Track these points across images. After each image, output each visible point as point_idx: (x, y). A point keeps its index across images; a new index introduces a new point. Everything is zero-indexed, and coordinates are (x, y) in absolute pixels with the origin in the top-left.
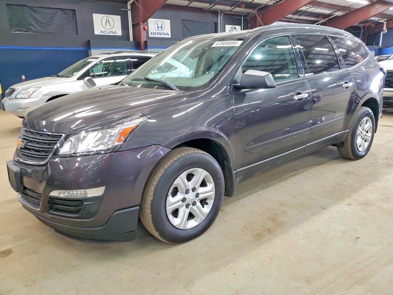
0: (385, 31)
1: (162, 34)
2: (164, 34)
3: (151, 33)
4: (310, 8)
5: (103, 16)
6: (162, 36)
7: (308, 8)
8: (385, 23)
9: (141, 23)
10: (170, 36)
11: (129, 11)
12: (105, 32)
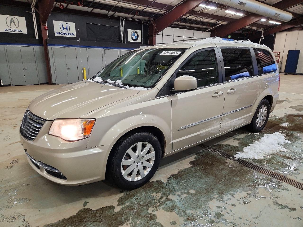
0: (263, 37)
1: (68, 34)
2: (70, 34)
3: (57, 33)
4: (197, 18)
5: (7, 17)
6: (67, 36)
7: (196, 17)
8: (263, 32)
9: (41, 24)
10: (75, 36)
11: (33, 13)
12: (10, 30)
